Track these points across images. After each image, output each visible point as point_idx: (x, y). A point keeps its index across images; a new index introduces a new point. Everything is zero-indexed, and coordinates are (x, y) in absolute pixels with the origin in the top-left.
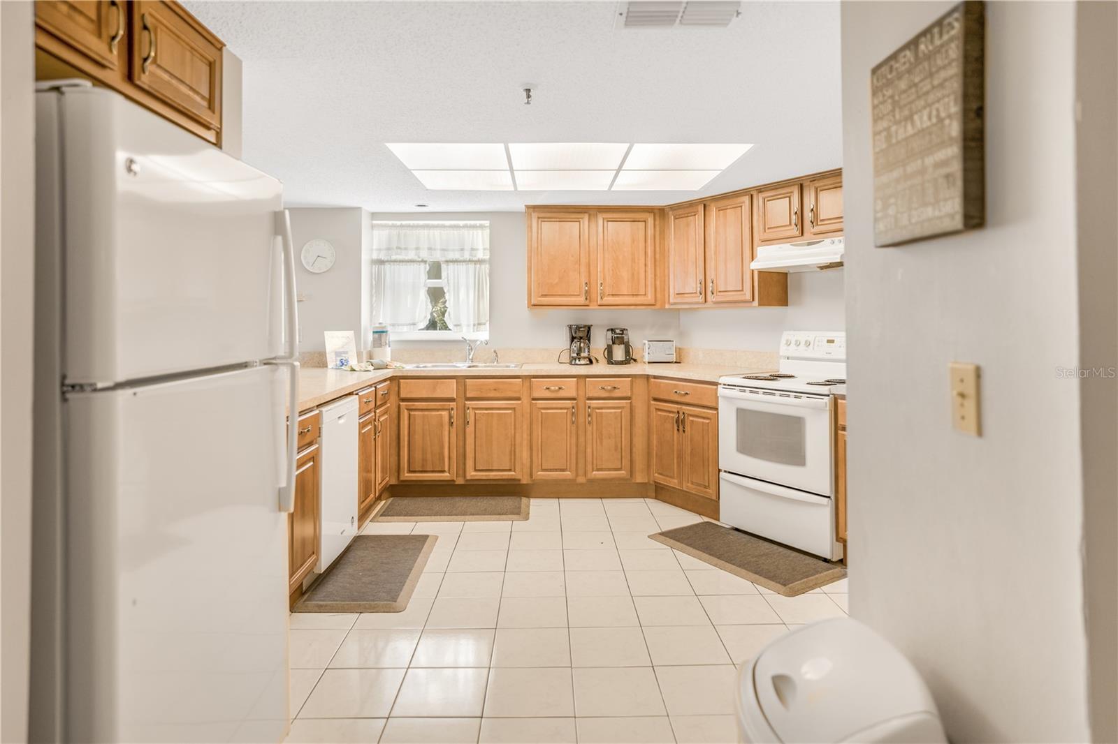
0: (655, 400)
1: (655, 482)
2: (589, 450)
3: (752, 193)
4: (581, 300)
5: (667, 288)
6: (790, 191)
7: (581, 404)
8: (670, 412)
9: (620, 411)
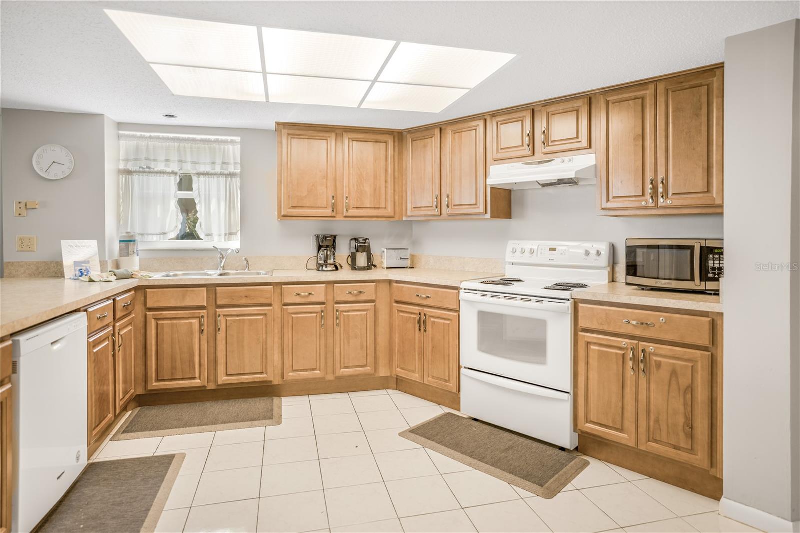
0: (397, 302)
1: (397, 376)
2: (337, 350)
3: (486, 117)
4: (328, 212)
5: (404, 202)
6: (522, 115)
7: (330, 308)
8: (412, 313)
9: (365, 313)
